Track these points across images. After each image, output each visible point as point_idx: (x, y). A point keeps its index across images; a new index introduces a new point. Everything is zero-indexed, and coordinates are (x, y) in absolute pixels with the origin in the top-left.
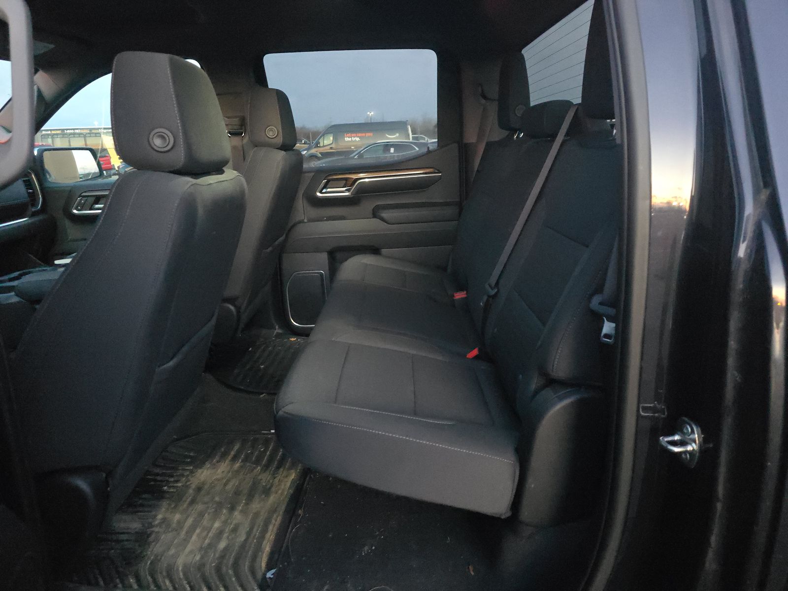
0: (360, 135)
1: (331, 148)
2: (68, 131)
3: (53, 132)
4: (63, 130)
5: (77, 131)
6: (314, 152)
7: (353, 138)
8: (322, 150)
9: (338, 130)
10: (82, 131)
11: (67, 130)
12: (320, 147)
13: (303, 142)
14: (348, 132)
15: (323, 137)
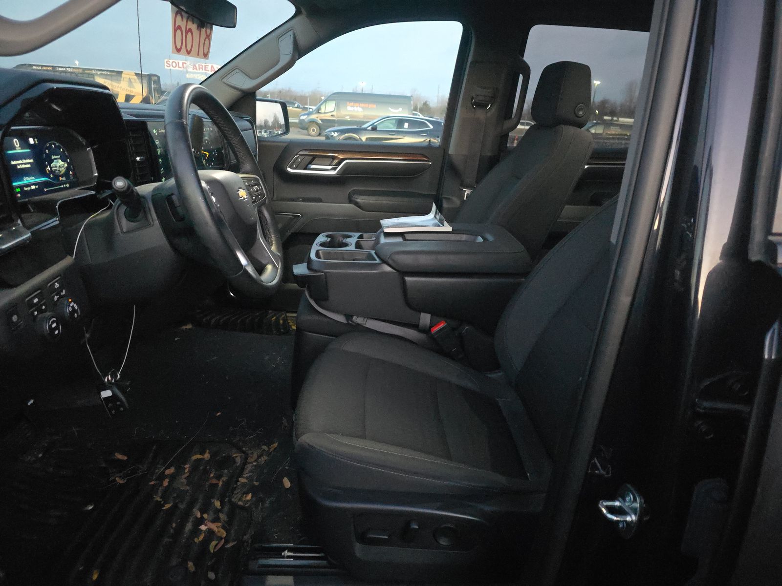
0: (362, 105)
1: (332, 116)
2: (60, 69)
3: (44, 68)
4: (54, 67)
5: (69, 70)
6: (314, 118)
7: (355, 107)
8: (322, 116)
9: (341, 98)
10: (74, 70)
11: (59, 67)
12: (321, 113)
13: (296, 106)
14: (350, 101)
15: (325, 103)
